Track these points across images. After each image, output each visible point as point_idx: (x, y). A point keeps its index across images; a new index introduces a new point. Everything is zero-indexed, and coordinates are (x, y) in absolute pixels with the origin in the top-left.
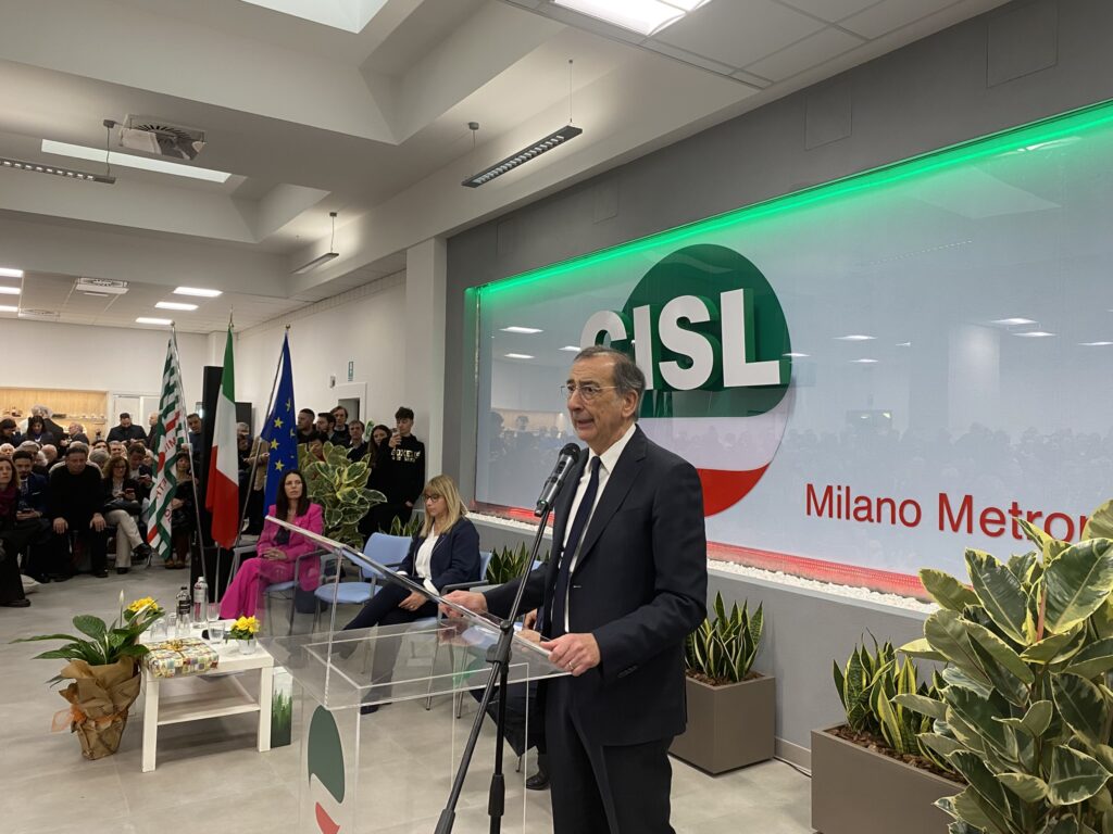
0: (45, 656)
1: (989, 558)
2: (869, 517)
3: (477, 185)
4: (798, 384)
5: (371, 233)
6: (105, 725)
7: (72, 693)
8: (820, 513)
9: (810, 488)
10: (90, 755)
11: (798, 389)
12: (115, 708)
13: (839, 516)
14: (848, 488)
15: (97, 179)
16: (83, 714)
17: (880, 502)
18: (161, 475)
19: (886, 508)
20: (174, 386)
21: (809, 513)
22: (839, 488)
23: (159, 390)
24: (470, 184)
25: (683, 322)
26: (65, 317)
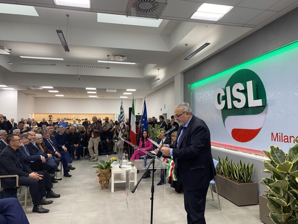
0: (94, 167)
1: (277, 147)
2: (288, 141)
3: (188, 59)
4: (268, 105)
5: (167, 73)
6: (105, 182)
7: (99, 175)
8: (275, 140)
9: (272, 133)
10: (102, 188)
11: (268, 107)
12: (107, 179)
13: (280, 141)
14: (282, 133)
15: (106, 68)
16: (101, 180)
17: (290, 137)
18: (120, 132)
19: (292, 138)
20: (122, 112)
21: (272, 140)
22: (280, 133)
23: (119, 113)
24: (186, 59)
25: (238, 90)
26: (106, 98)
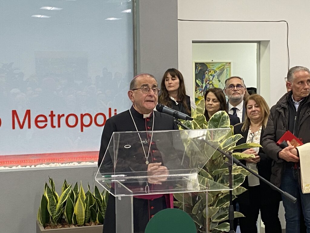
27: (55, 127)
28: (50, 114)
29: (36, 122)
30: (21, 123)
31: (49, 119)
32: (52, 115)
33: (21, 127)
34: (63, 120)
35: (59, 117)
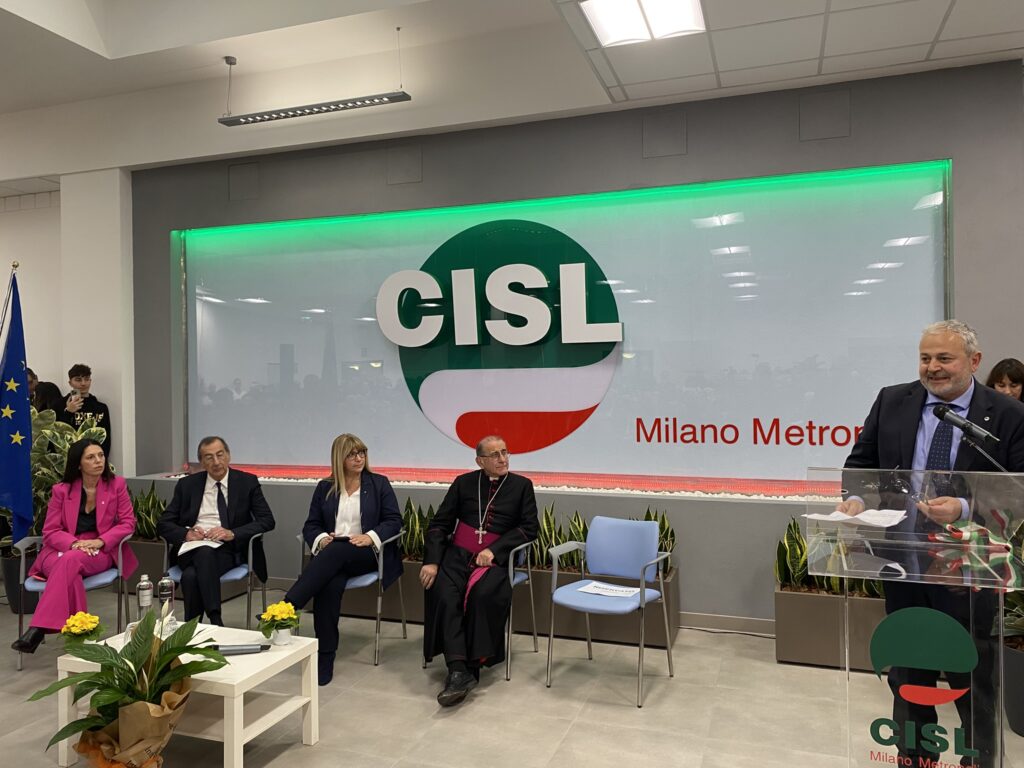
2: (694, 440)
8: (649, 440)
9: (639, 421)
13: (667, 441)
14: (675, 420)
17: (703, 428)
21: (638, 440)
22: (667, 419)
24: (230, 122)
27: (814, 444)
28: (808, 425)
29: (788, 435)
30: (766, 436)
31: (806, 432)
32: (811, 427)
33: (766, 442)
34: (827, 435)
35: (822, 430)
